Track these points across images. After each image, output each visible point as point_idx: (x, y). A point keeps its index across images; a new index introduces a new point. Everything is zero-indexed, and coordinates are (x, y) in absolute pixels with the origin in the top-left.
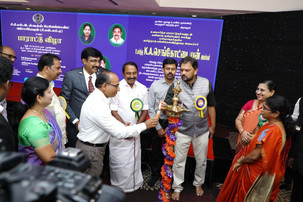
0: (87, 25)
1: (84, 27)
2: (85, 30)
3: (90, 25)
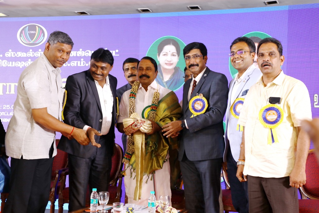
2: (163, 55)
3: (177, 41)
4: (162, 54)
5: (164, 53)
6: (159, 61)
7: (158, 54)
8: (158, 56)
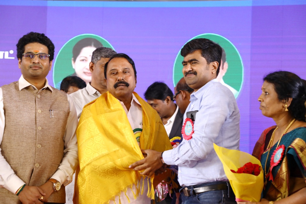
0: (86, 42)
1: (76, 52)
2: (81, 61)
5: (83, 58)
7: (72, 58)
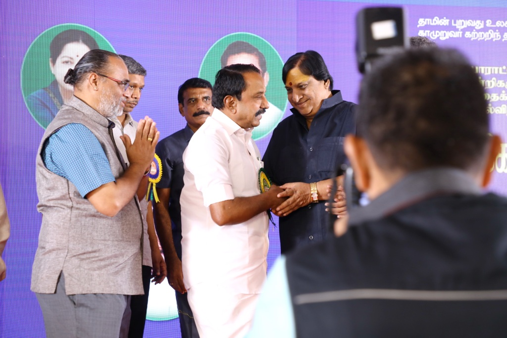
2: (64, 63)
3: (92, 35)
4: (59, 61)
5: (66, 59)
6: (54, 76)
8: (51, 64)
